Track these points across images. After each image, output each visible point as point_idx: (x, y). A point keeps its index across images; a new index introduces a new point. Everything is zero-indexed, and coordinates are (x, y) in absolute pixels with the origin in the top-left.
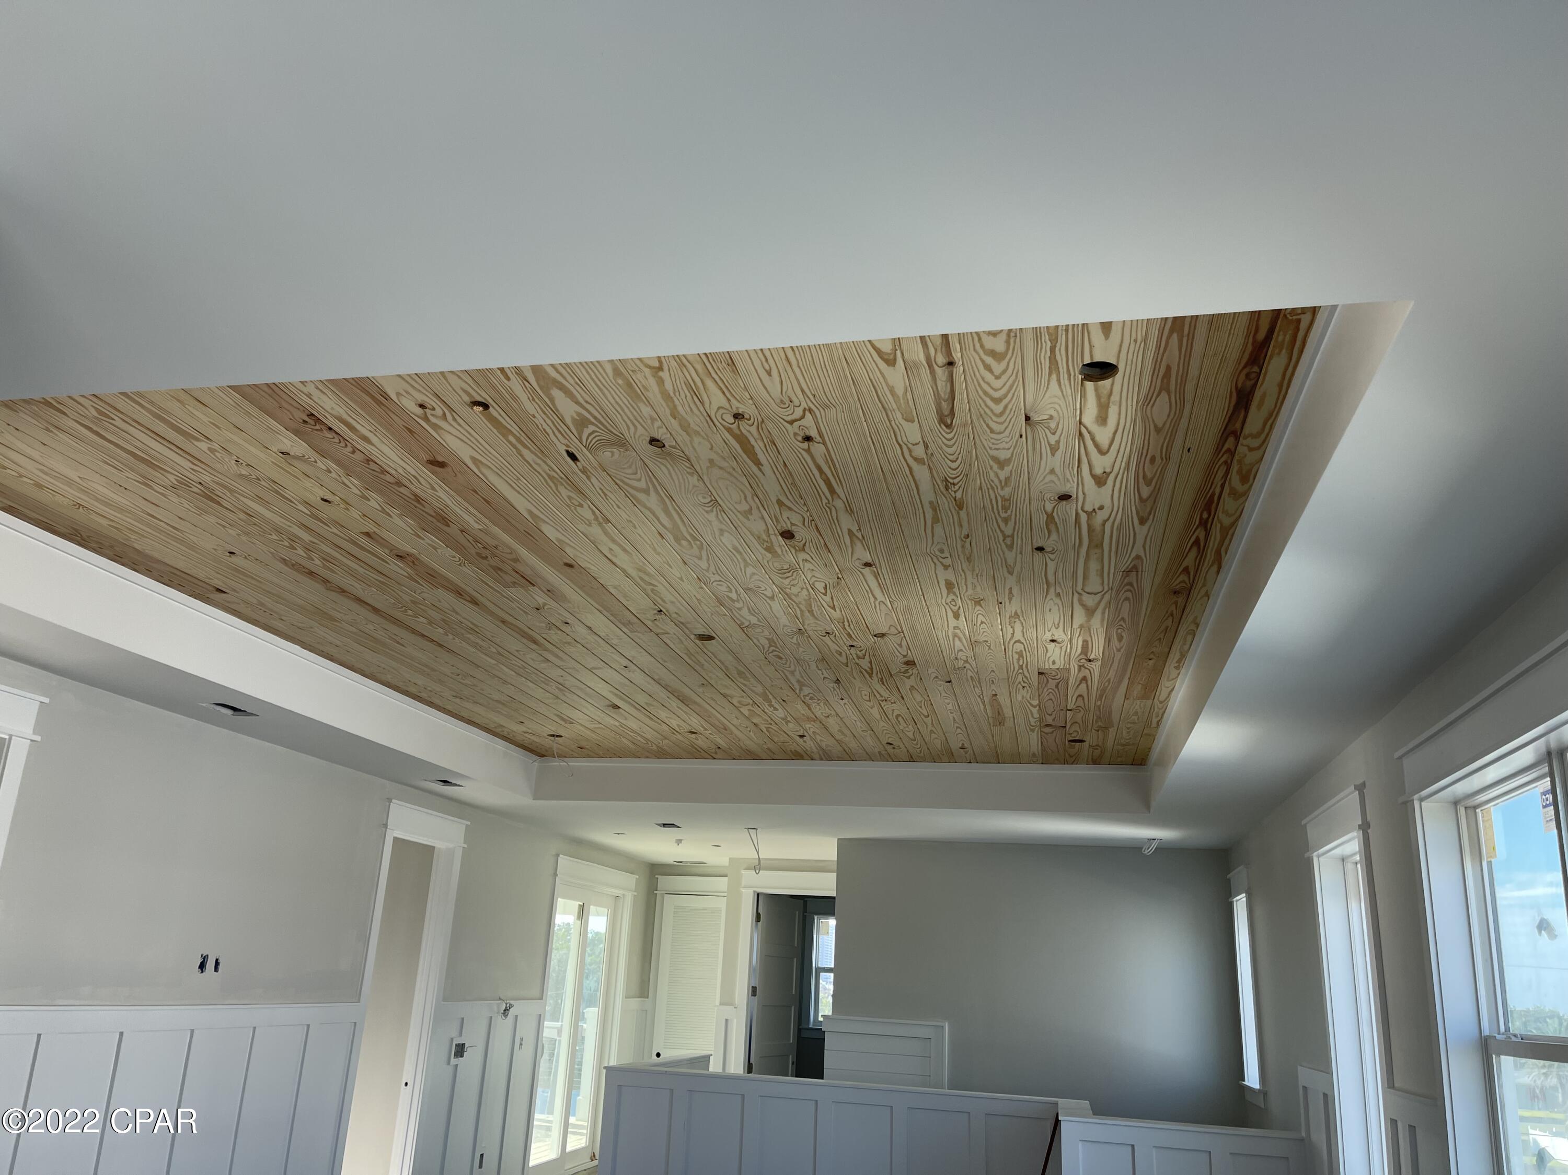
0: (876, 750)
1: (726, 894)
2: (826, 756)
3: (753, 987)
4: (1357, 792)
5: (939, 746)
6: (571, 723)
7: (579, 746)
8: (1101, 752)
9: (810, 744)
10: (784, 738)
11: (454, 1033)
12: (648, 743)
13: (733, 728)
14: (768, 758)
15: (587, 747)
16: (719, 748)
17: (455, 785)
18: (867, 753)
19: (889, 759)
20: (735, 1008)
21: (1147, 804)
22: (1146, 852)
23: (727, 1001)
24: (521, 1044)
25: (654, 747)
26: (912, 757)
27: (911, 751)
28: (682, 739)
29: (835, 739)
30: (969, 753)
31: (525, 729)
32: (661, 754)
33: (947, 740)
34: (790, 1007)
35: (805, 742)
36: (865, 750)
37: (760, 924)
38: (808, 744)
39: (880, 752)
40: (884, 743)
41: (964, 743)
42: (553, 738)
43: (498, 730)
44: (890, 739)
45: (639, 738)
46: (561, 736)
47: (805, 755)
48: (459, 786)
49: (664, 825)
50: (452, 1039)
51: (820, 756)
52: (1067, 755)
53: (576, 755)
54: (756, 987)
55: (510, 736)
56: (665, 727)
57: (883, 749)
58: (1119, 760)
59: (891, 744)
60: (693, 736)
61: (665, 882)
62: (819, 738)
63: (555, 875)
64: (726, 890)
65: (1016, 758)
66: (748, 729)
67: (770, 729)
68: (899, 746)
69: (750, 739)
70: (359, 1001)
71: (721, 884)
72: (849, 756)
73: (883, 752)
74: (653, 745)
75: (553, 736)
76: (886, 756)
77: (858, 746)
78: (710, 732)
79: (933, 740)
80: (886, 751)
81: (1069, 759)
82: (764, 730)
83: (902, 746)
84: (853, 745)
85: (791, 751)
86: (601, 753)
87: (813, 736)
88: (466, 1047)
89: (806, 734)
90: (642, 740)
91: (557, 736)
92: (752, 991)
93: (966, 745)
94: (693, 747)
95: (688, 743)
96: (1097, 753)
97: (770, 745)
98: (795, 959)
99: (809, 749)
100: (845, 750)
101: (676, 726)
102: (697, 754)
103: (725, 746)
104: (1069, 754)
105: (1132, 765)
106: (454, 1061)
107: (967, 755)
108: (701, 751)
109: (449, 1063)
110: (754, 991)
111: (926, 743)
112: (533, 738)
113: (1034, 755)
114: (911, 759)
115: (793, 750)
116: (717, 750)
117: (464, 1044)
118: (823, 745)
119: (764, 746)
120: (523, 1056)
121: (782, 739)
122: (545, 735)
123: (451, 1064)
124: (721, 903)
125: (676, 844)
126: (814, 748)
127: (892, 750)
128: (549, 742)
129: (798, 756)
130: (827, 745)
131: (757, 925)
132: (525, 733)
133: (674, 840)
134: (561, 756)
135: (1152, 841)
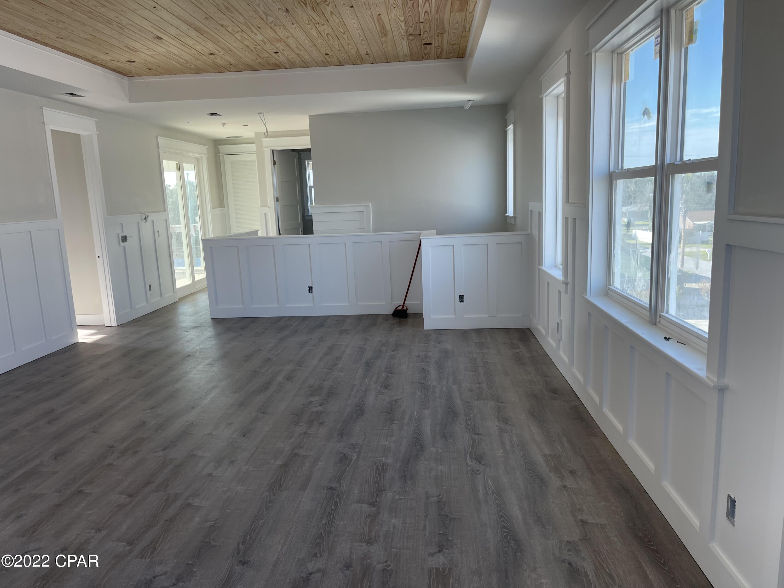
0: (320, 59)
1: (256, 153)
2: (293, 65)
3: (276, 197)
4: (566, 55)
5: (354, 54)
6: (136, 52)
7: (148, 68)
8: (441, 50)
9: (282, 58)
10: (266, 55)
11: (119, 231)
12: (188, 64)
13: (234, 50)
14: (262, 69)
15: (153, 68)
16: (231, 64)
17: (78, 96)
18: (316, 62)
19: (328, 65)
20: (269, 208)
21: (465, 80)
22: (466, 108)
23: (264, 205)
24: (159, 234)
25: (193, 66)
26: (341, 63)
27: (339, 58)
28: (207, 59)
29: (296, 53)
30: (371, 57)
31: (110, 58)
32: (198, 71)
33: (358, 49)
34: (297, 205)
35: (279, 56)
36: (314, 60)
37: (275, 166)
38: (281, 58)
39: (322, 61)
40: (324, 54)
41: (368, 50)
42: (129, 63)
43: (95, 60)
44: (327, 51)
45: (181, 60)
46: (134, 62)
47: (281, 66)
48: (81, 96)
49: (212, 114)
50: (118, 234)
51: (290, 67)
52: (423, 54)
53: (149, 74)
54: (278, 197)
55: (104, 63)
56: (194, 51)
57: (324, 58)
58: (451, 55)
59: (328, 55)
60: (213, 56)
61: (223, 149)
62: (286, 53)
63: (158, 147)
64: (255, 150)
65: (396, 59)
66: (244, 50)
67: (257, 49)
68: (332, 56)
69: (248, 58)
70: (57, 218)
71: (253, 147)
72: (306, 65)
73: (324, 60)
74: (192, 65)
75: (130, 61)
76: (326, 63)
77: (310, 57)
78: (222, 53)
79: (350, 50)
80: (326, 59)
81: (424, 57)
82: (254, 50)
83: (334, 55)
84: (306, 57)
85: (272, 63)
86: (163, 72)
87: (282, 52)
88: (127, 237)
89: (278, 51)
90: (184, 62)
91: (133, 62)
92: (276, 199)
93: (369, 52)
94: (214, 64)
95: (212, 62)
96: (439, 51)
97: (260, 60)
98: (297, 182)
99: (282, 61)
100: (303, 61)
101: (200, 50)
102: (220, 69)
103: (234, 62)
104: (424, 54)
105: (458, 58)
106: (122, 244)
107: (371, 59)
108: (221, 67)
109: (120, 245)
110: (277, 199)
111: (347, 52)
112: (118, 64)
113: (406, 56)
114: (341, 64)
115: (273, 63)
116: (230, 65)
117: (126, 236)
118: (290, 57)
119: (256, 61)
120: (161, 240)
121: (265, 55)
122: (125, 61)
123: (121, 245)
124: (254, 157)
125: (222, 126)
126: (286, 61)
127: (329, 59)
128: (128, 66)
129: (277, 66)
130: (292, 58)
131: (274, 166)
132: (112, 60)
133: (221, 124)
134: (140, 75)
135: (469, 102)
